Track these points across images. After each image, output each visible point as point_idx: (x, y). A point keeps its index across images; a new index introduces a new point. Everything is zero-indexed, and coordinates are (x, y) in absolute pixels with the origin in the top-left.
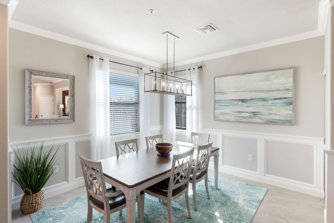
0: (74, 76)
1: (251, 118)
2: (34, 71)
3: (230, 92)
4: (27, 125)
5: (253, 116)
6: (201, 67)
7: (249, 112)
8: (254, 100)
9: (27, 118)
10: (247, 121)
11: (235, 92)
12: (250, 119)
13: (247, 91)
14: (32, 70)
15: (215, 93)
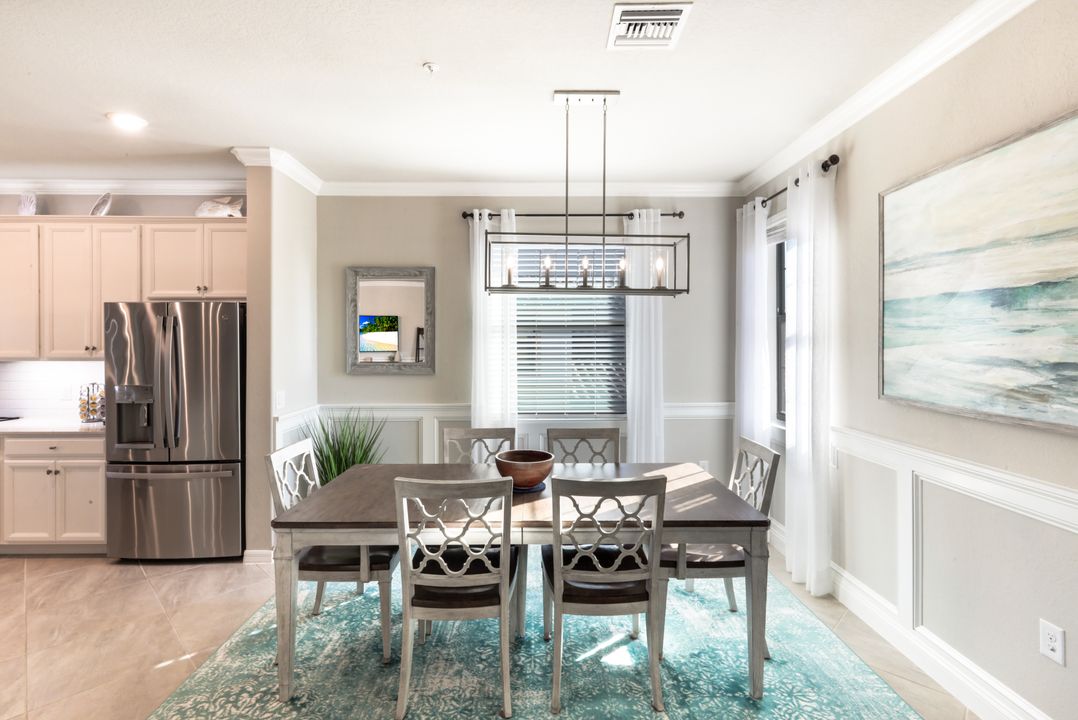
0: (434, 269)
1: (1042, 398)
2: (361, 267)
3: (941, 254)
4: (350, 374)
5: (1055, 384)
6: (834, 159)
7: (1030, 363)
8: (1057, 290)
9: (350, 361)
10: (1020, 414)
11: (961, 255)
12: (1038, 405)
13: (1017, 239)
14: (357, 268)
15: (883, 267)
